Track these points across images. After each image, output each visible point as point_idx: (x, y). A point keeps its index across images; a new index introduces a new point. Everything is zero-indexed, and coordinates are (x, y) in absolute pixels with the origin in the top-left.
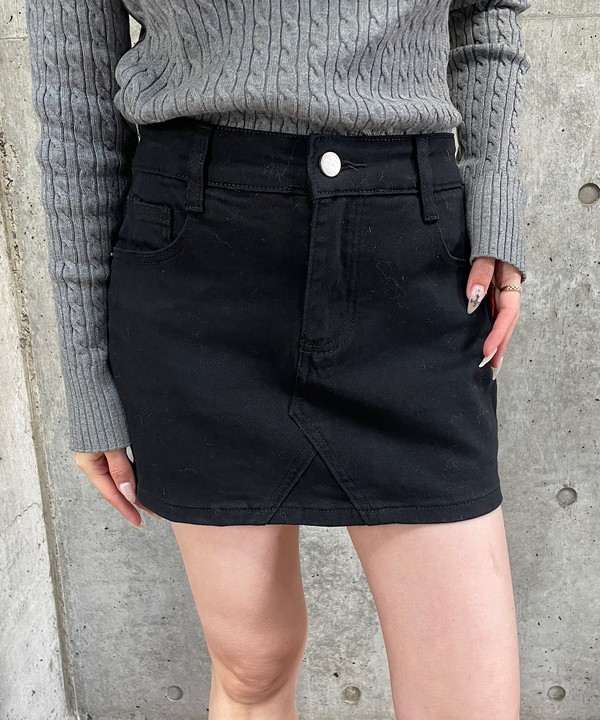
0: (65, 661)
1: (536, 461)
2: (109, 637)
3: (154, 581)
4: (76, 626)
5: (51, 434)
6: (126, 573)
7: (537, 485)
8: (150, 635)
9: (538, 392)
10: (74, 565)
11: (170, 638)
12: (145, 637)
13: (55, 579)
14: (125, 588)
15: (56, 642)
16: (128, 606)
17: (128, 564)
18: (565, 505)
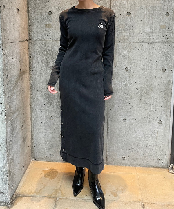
0: (32, 148)
1: (119, 114)
2: (41, 144)
3: (50, 133)
4: (35, 141)
5: (34, 105)
6: (45, 131)
7: (119, 118)
8: (48, 143)
9: (119, 101)
10: (35, 129)
11: (52, 144)
12: (47, 144)
13: (32, 132)
14: (44, 134)
15: (31, 144)
16: (45, 138)
17: (45, 129)
18: (124, 122)
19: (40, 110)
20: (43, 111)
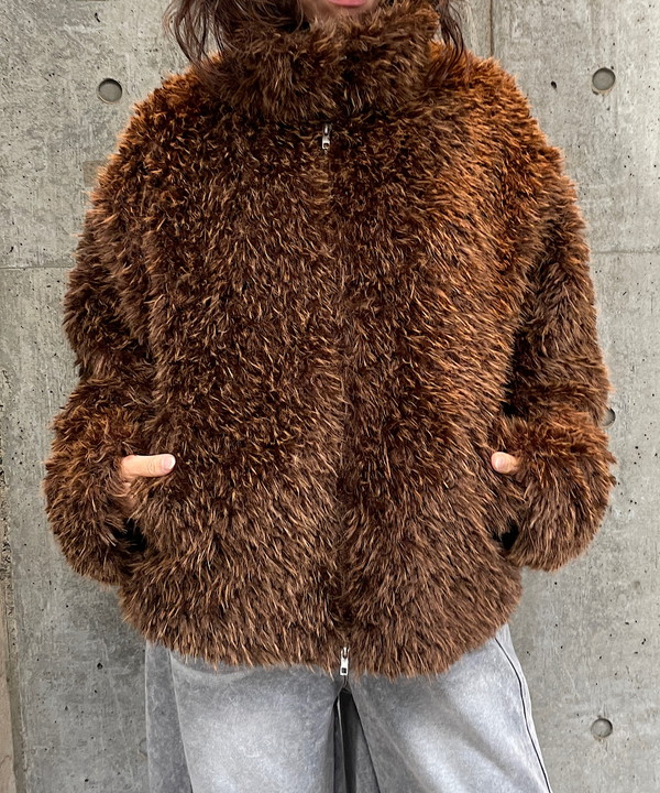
1: (568, 691)
5: (28, 674)
7: (569, 717)
9: (565, 616)
18: (600, 737)
19: (72, 701)
20: (87, 707)
